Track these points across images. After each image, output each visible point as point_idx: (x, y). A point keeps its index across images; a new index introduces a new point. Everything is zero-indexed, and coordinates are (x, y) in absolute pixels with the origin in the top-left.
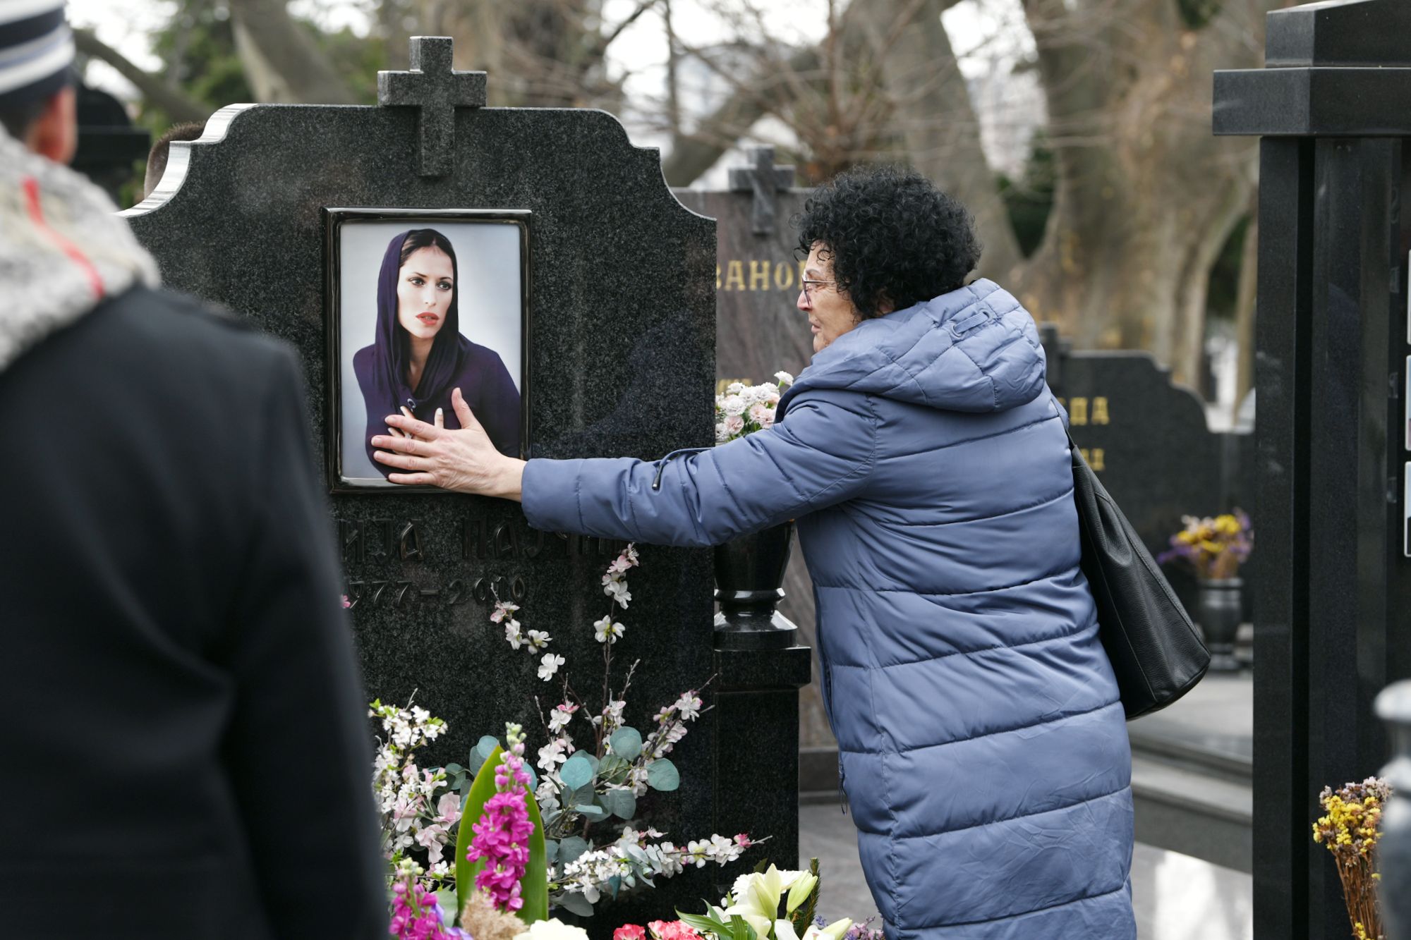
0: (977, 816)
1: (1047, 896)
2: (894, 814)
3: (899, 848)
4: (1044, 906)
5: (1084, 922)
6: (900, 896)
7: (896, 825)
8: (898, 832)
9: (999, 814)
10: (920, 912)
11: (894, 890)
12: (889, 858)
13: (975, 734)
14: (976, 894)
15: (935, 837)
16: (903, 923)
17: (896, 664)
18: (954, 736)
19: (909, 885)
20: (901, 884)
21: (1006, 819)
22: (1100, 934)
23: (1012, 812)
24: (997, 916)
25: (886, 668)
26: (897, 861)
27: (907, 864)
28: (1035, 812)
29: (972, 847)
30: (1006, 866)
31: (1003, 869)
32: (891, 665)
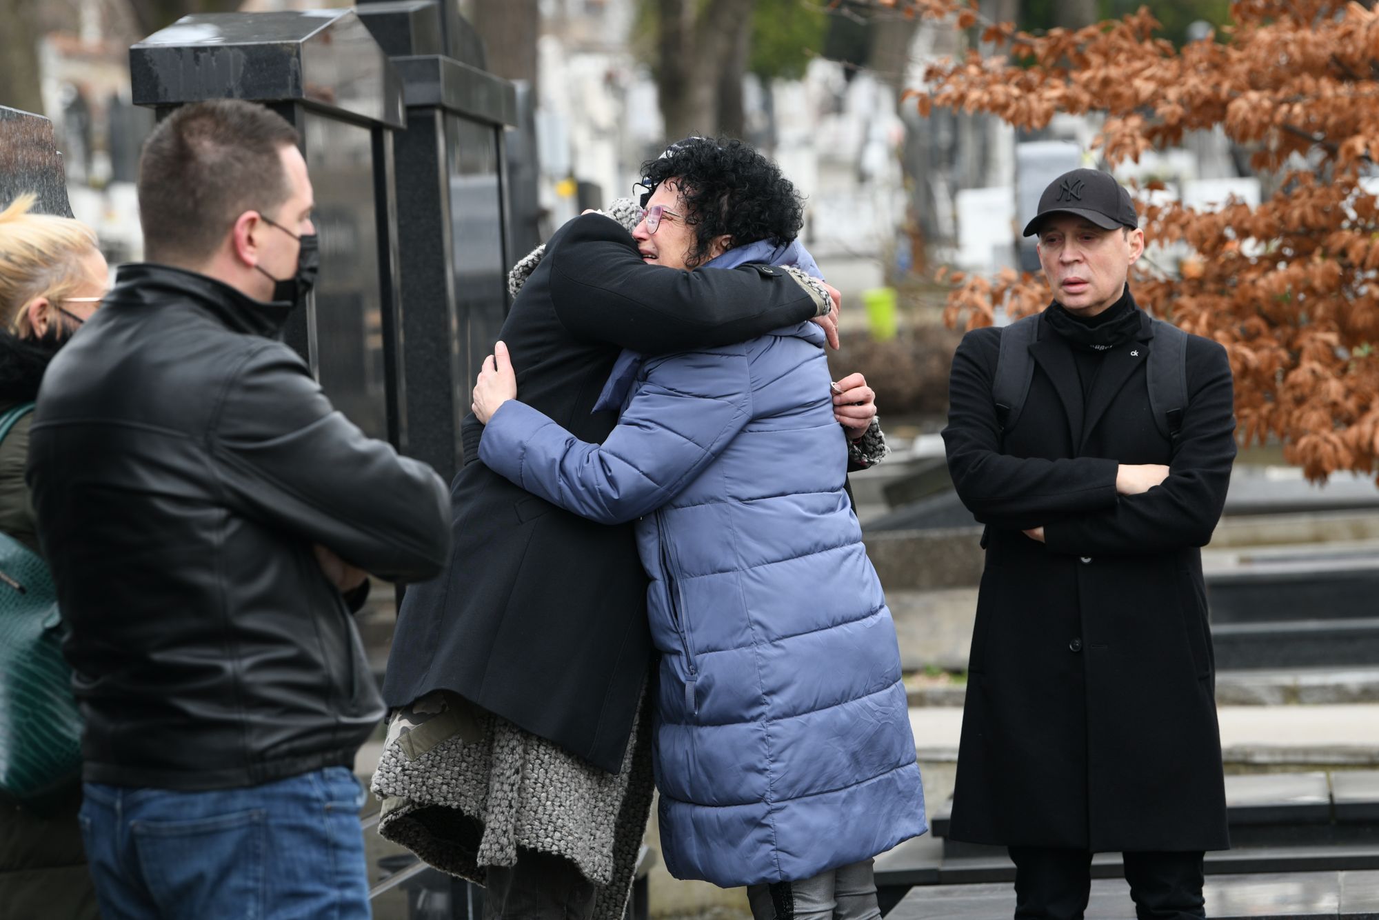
0: (838, 696)
1: (879, 765)
2: (767, 699)
3: (772, 729)
4: (876, 774)
5: (897, 788)
6: (773, 772)
7: (770, 707)
8: (771, 715)
9: (853, 694)
10: (791, 786)
11: (768, 768)
12: (763, 739)
13: (835, 624)
14: (838, 765)
15: (805, 716)
16: (775, 797)
17: (764, 564)
18: (819, 625)
19: (783, 761)
20: (773, 762)
21: (856, 699)
22: (907, 799)
23: (861, 692)
24: (850, 784)
25: (754, 568)
26: (771, 740)
27: (780, 743)
28: (873, 692)
29: (835, 723)
30: (859, 739)
31: (857, 741)
32: (759, 565)
